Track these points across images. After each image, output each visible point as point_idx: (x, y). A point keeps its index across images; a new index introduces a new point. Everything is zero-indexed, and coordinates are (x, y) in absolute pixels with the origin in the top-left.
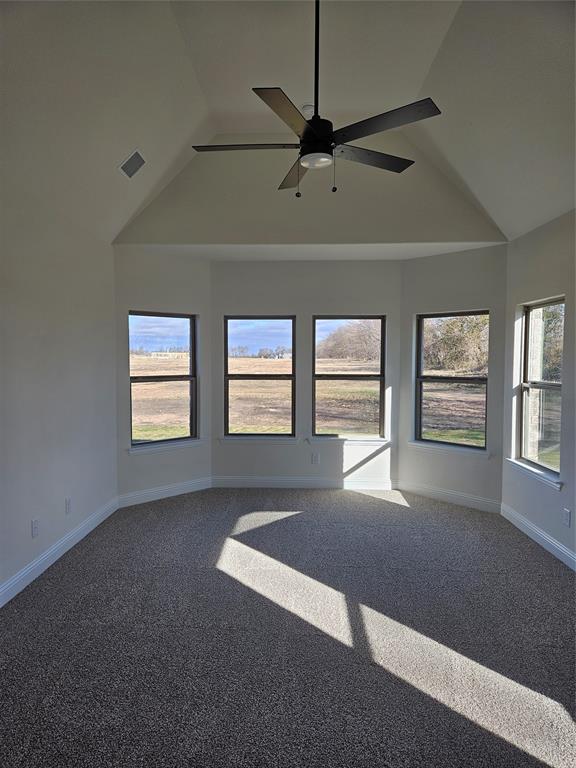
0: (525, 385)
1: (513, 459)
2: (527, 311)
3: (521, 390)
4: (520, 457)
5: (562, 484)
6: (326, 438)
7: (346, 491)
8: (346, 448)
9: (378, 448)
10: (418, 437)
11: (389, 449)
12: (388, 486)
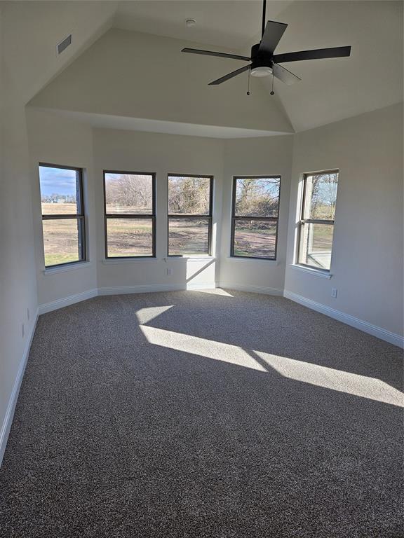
0: (302, 221)
1: (294, 264)
2: (305, 177)
3: (300, 225)
4: (298, 263)
5: (331, 276)
6: (176, 258)
7: (188, 292)
8: (188, 264)
9: (208, 262)
10: (232, 255)
11: (214, 263)
12: (213, 286)
